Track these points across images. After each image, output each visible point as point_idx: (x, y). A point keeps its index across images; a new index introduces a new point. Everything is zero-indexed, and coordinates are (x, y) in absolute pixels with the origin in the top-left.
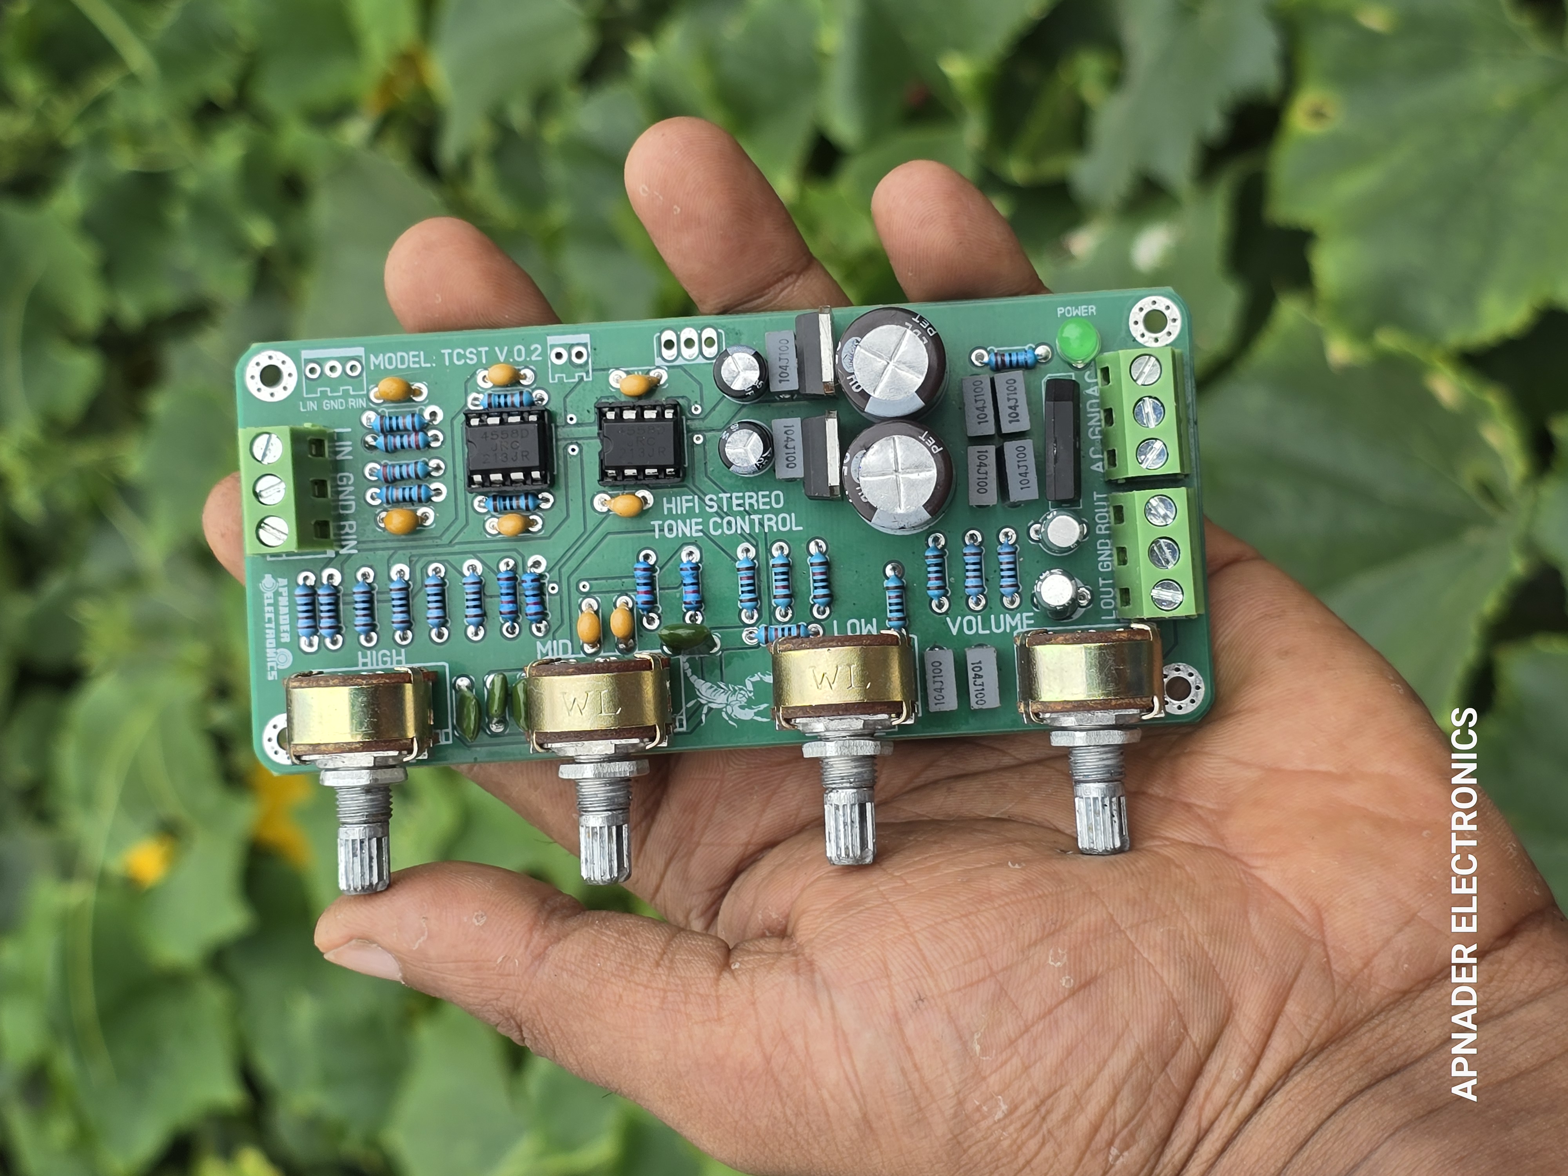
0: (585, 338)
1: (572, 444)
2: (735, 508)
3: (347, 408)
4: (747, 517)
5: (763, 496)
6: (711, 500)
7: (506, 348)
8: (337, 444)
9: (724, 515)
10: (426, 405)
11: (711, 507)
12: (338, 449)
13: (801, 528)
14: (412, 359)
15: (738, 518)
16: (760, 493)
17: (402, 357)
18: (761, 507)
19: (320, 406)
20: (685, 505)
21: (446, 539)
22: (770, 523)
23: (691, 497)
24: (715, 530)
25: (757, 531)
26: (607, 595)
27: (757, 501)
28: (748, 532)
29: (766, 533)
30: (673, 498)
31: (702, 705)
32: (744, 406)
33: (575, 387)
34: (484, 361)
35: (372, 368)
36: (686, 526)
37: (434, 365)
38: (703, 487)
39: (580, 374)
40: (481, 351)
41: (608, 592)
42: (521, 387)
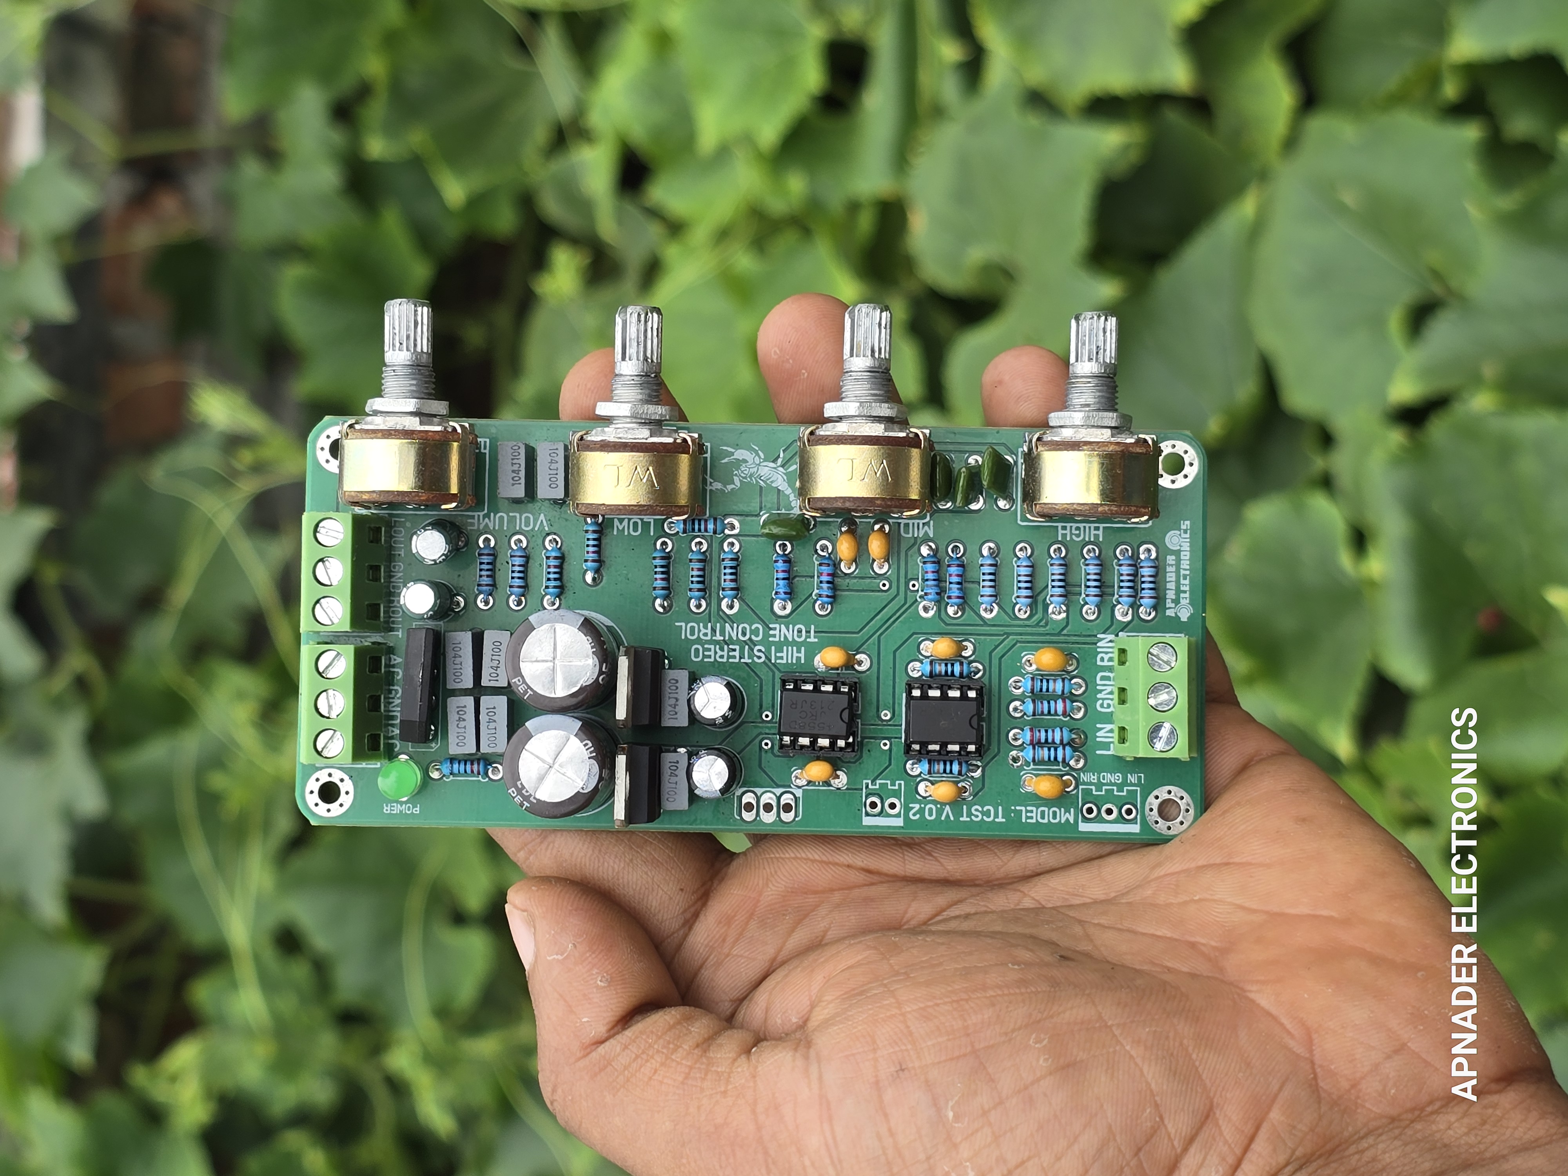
0: (867, 821)
1: (887, 722)
2: (737, 647)
3: (1099, 774)
4: (727, 638)
5: (710, 657)
6: (759, 658)
7: (943, 818)
9: (748, 642)
10: (1022, 769)
11: (760, 651)
13: (677, 624)
14: (1034, 815)
15: (735, 638)
16: (712, 660)
17: (1043, 817)
18: (712, 647)
19: (1125, 778)
20: (784, 655)
21: (1012, 640)
22: (706, 631)
23: (778, 661)
24: (757, 628)
25: (718, 625)
26: (863, 575)
27: (716, 653)
28: (727, 625)
29: (710, 622)
30: (794, 662)
31: (783, 466)
32: (721, 744)
33: (880, 775)
34: (965, 807)
35: (1072, 810)
36: (785, 636)
37: (1013, 808)
38: (765, 669)
39: (874, 787)
40: (967, 817)
41: (863, 578)
42: (931, 779)
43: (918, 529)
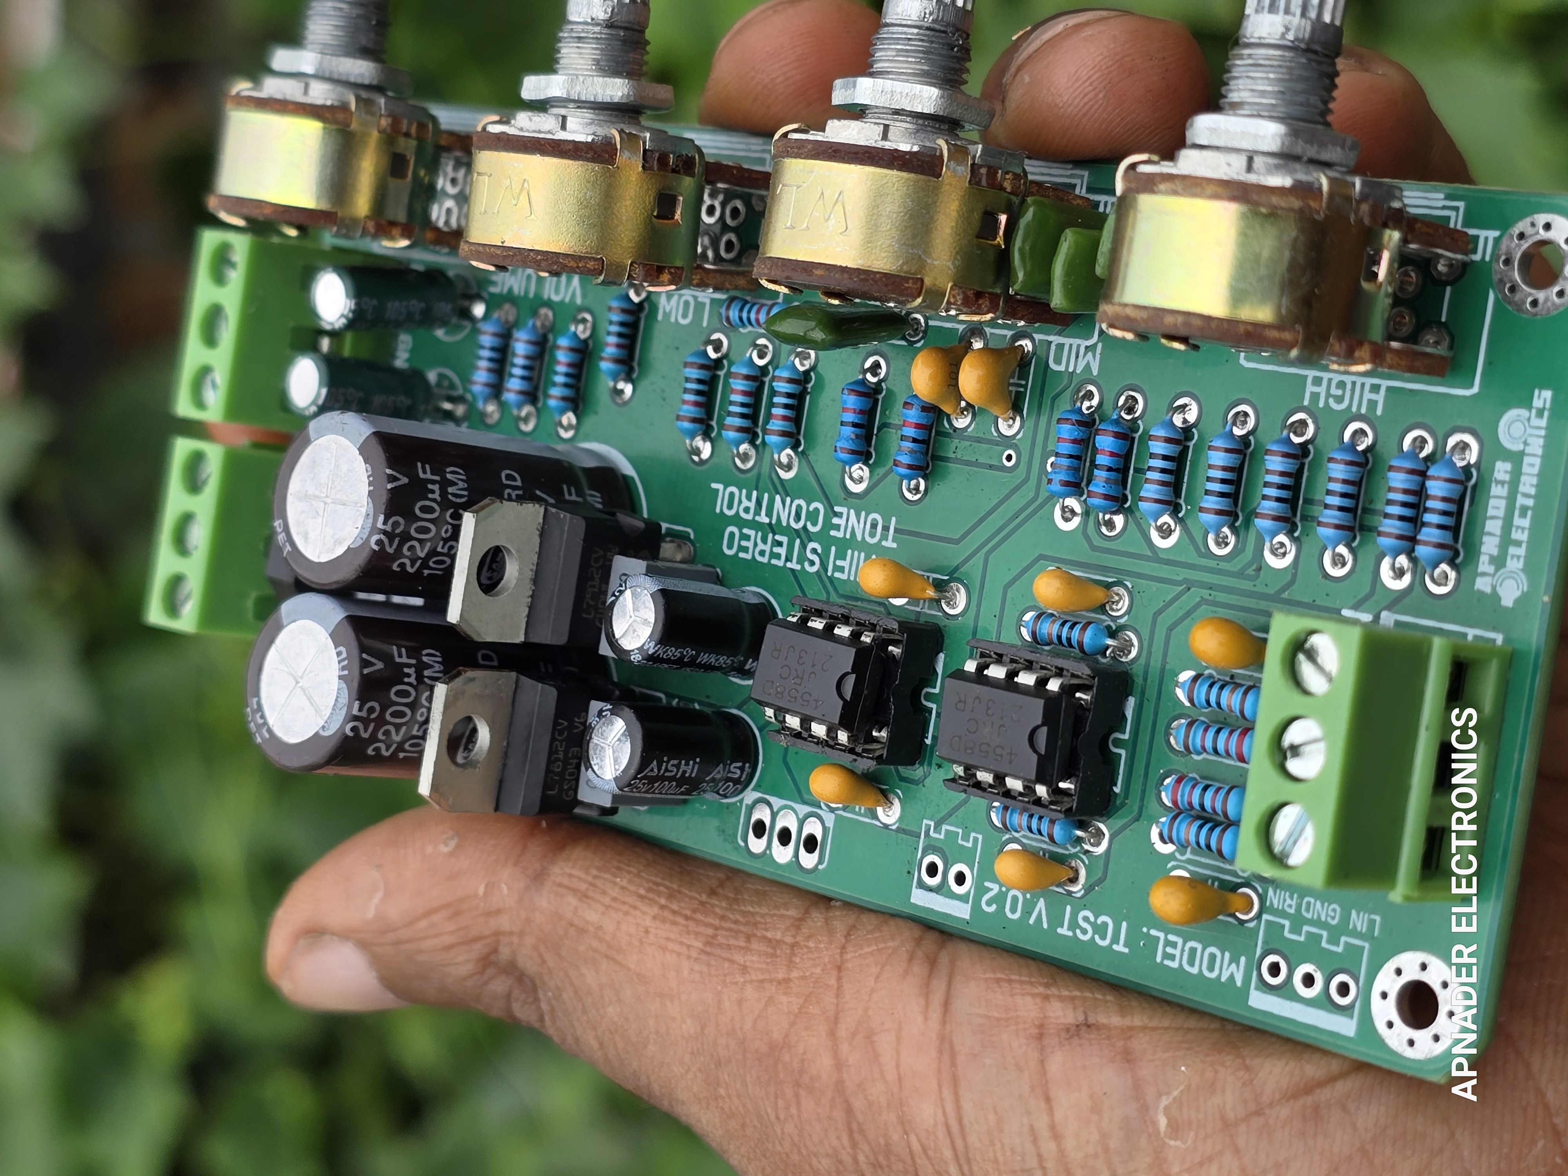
0: (919, 898)
2: (785, 540)
3: (1301, 897)
4: (774, 521)
5: (746, 550)
6: (812, 563)
7: (1031, 921)
9: (802, 533)
10: (1171, 856)
11: (814, 551)
13: (714, 486)
14: (1177, 952)
15: (784, 524)
16: (749, 556)
17: (1191, 963)
18: (752, 533)
19: (1346, 918)
20: (846, 564)
21: (1194, 596)
22: (749, 504)
23: (837, 575)
24: (817, 510)
25: (766, 496)
26: (980, 435)
27: (756, 545)
28: (778, 498)
29: (757, 489)
30: (859, 583)
32: (739, 708)
33: (950, 815)
34: (1069, 908)
35: (1243, 959)
36: (853, 529)
37: (1145, 930)
38: (817, 585)
39: (936, 836)
40: (1069, 929)
41: (979, 440)
42: (1024, 841)
43: (1077, 357)
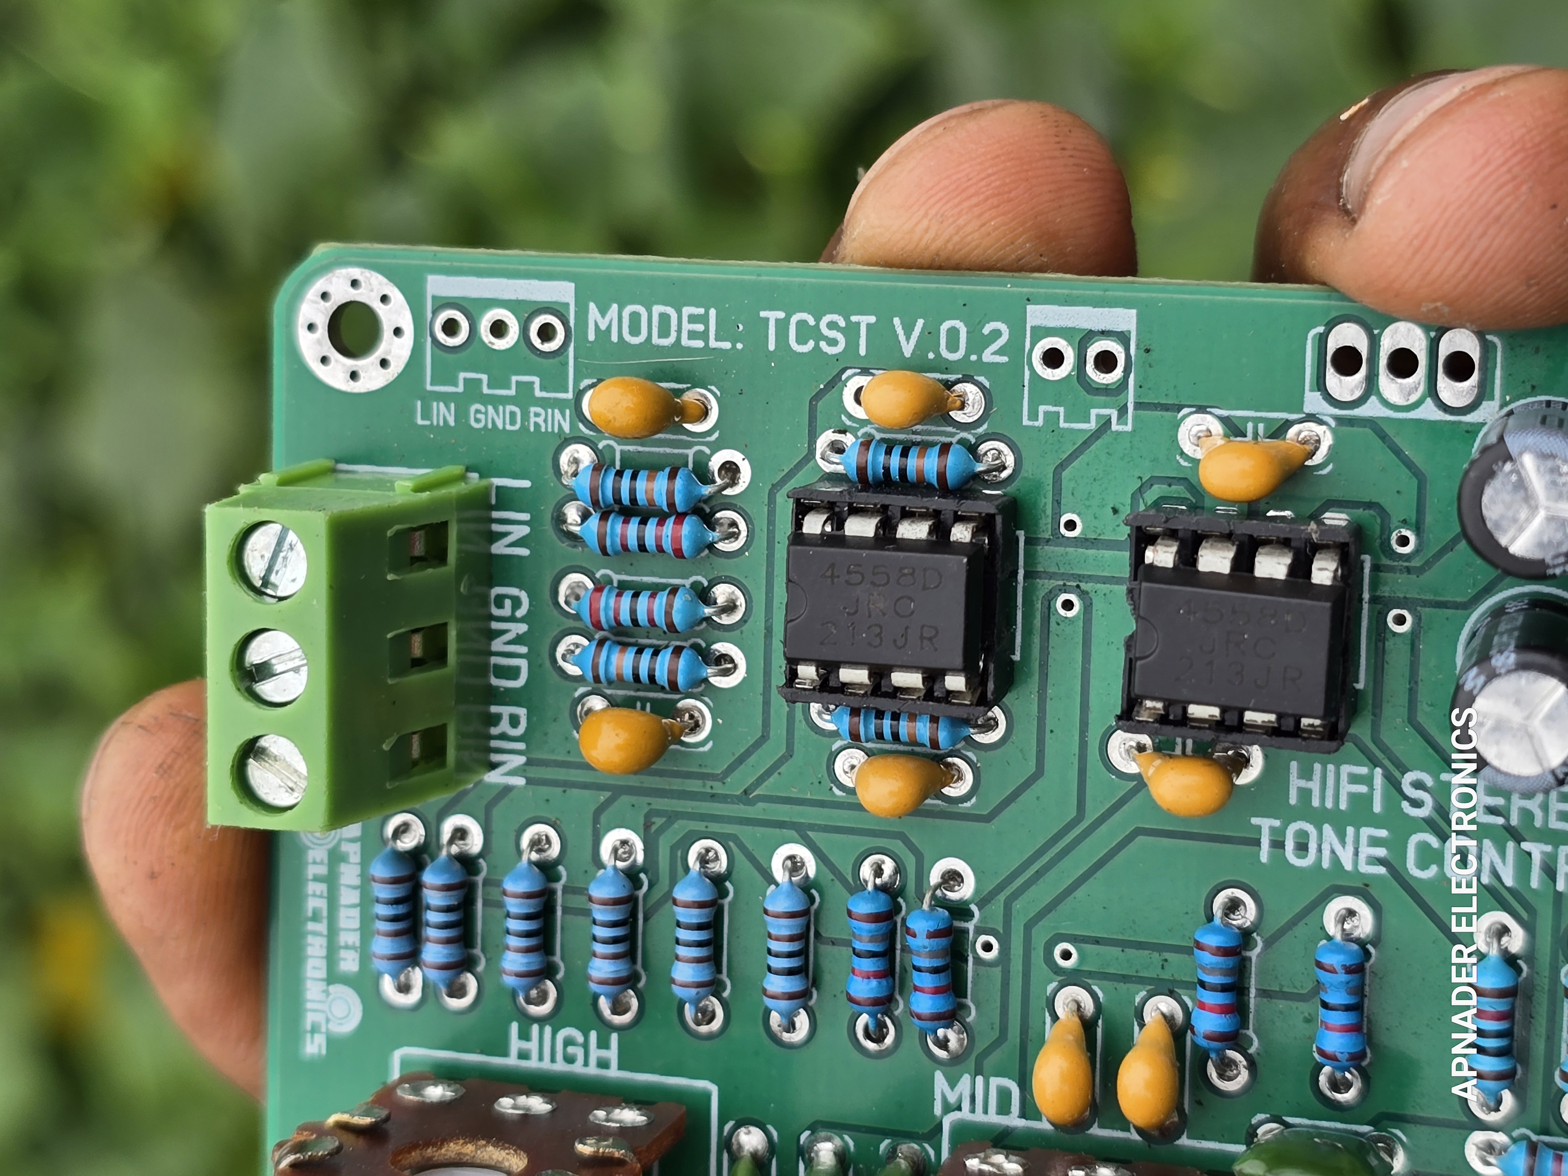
0: (1122, 318)
1: (1065, 589)
2: (1482, 817)
3: (524, 428)
4: (1512, 845)
6: (1418, 785)
7: (920, 322)
8: (495, 514)
10: (716, 447)
11: (1417, 804)
12: (496, 528)
14: (686, 326)
15: (1488, 843)
17: (664, 317)
18: (1556, 824)
19: (461, 415)
20: (1347, 788)
21: (735, 784)
23: (1363, 770)
24: (1422, 866)
25: (1536, 884)
26: (1122, 987)
27: (1546, 806)
28: (1511, 883)
29: (1558, 894)
30: (1318, 767)
33: (1087, 444)
34: (863, 351)
35: (591, 337)
36: (1343, 842)
37: (739, 346)
38: (1400, 750)
39: (1105, 412)
40: (858, 324)
41: (1125, 979)
42: (950, 429)
43: (973, 1096)
